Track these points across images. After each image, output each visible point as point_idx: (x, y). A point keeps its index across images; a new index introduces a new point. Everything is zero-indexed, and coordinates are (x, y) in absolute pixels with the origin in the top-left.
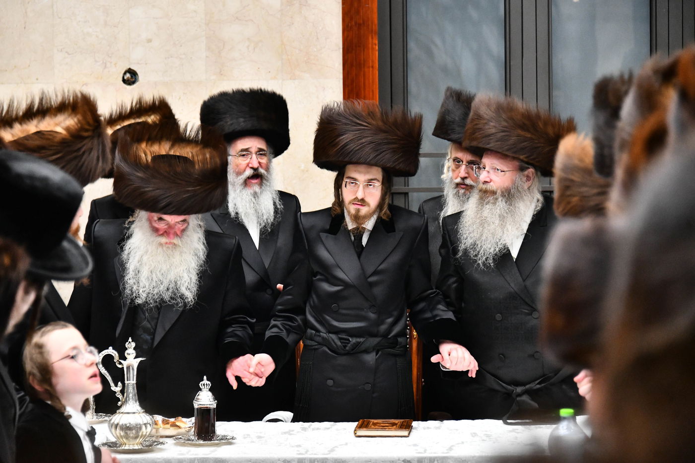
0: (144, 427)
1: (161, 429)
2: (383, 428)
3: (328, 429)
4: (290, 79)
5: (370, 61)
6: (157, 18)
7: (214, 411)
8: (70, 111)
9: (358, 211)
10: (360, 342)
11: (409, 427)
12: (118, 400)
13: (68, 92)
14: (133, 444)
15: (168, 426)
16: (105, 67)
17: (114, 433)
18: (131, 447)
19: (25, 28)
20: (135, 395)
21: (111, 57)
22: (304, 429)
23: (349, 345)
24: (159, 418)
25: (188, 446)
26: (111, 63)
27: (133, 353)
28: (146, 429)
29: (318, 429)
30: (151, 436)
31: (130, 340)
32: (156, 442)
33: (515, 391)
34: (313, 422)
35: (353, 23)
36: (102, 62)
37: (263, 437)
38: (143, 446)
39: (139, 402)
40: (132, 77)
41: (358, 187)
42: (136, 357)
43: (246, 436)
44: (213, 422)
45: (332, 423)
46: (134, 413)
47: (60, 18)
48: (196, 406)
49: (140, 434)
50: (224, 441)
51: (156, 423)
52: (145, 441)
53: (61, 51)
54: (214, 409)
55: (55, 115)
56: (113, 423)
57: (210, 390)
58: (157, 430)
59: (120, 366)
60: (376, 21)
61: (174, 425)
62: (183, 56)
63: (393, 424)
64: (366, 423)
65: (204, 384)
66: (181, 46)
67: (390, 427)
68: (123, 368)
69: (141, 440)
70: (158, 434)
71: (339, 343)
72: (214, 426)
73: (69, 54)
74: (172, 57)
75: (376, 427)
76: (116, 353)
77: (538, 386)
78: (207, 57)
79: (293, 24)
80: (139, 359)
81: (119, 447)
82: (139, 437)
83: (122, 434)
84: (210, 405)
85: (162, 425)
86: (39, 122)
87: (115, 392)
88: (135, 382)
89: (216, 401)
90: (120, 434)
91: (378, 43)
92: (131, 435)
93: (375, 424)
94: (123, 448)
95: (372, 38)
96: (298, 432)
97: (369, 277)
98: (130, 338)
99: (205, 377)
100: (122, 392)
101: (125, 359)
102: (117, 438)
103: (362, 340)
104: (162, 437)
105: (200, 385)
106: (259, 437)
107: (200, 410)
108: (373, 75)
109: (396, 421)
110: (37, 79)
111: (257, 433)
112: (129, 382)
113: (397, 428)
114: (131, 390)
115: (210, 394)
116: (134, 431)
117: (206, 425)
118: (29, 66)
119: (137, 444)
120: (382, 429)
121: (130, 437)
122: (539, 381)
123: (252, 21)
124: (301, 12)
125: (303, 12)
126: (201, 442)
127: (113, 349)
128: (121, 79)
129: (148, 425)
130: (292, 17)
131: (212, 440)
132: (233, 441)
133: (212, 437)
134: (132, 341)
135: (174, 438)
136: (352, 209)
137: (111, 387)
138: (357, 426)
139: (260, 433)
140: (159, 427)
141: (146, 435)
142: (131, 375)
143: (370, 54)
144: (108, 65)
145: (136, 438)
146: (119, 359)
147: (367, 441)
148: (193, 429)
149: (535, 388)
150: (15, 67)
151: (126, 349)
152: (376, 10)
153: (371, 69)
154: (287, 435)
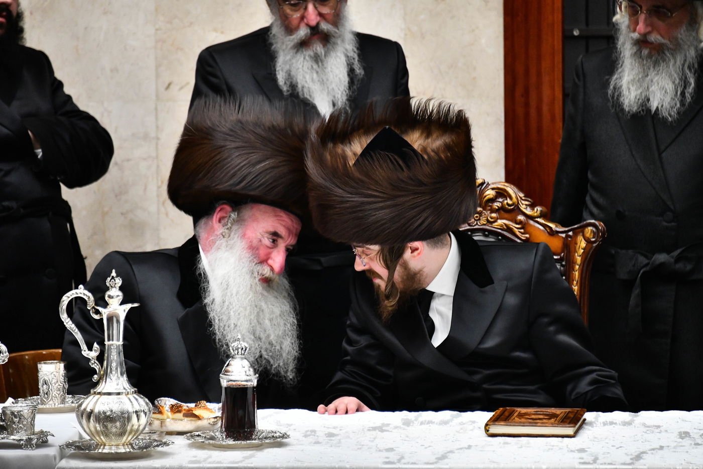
0: (134, 417)
1: (168, 420)
2: (534, 422)
3: (446, 422)
7: (254, 391)
11: (578, 422)
12: (94, 372)
14: (117, 445)
15: (180, 415)
17: (85, 427)
18: (114, 450)
20: (121, 365)
22: (407, 423)
25: (209, 449)
27: (118, 296)
28: (138, 420)
29: (429, 422)
30: (148, 432)
31: (114, 274)
32: (157, 441)
37: (336, 435)
38: (133, 448)
42: (122, 303)
43: (309, 433)
44: (251, 408)
46: (119, 394)
48: (224, 383)
49: (129, 428)
50: (269, 442)
51: (160, 411)
52: (136, 439)
54: (254, 387)
56: (85, 409)
58: (162, 422)
59: (97, 317)
61: (190, 414)
63: (553, 416)
64: (507, 414)
65: (238, 348)
67: (544, 421)
68: (102, 319)
69: (129, 438)
70: (164, 429)
72: (253, 416)
75: (523, 420)
76: (90, 294)
80: (129, 306)
81: (95, 449)
82: (127, 433)
83: (98, 428)
84: (247, 381)
85: (169, 414)
87: (89, 360)
88: (121, 342)
90: (96, 428)
92: (114, 430)
93: (521, 415)
94: (100, 451)
96: (396, 428)
98: (114, 271)
100: (100, 358)
101: (105, 305)
102: (91, 434)
104: (170, 433)
106: (330, 435)
107: (230, 390)
109: (558, 411)
111: (328, 428)
112: (111, 342)
113: (556, 422)
114: (115, 356)
116: (118, 424)
117: (241, 413)
119: (123, 445)
120: (530, 423)
121: (111, 433)
126: (231, 442)
127: (85, 288)
129: (142, 415)
131: (249, 440)
132: (284, 440)
133: (250, 434)
134: (117, 276)
135: (188, 435)
137: (81, 350)
138: (491, 419)
139: (333, 428)
140: (164, 417)
141: (137, 430)
142: (115, 332)
145: (122, 434)
146: (95, 305)
148: (220, 421)
151: (108, 289)
154: (377, 431)
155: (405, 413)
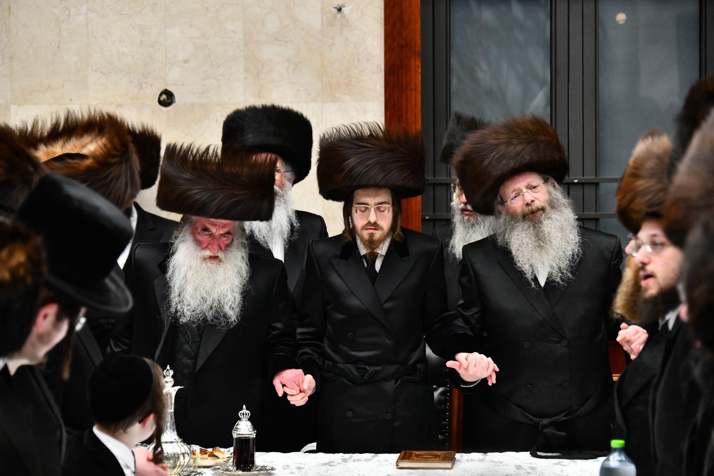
0: (182, 457)
1: (198, 459)
2: (426, 460)
3: (369, 460)
4: (331, 102)
5: (413, 84)
6: (194, 38)
7: (254, 441)
8: (97, 132)
9: (372, 235)
10: (378, 371)
11: (452, 460)
13: (95, 112)
15: (206, 456)
16: (141, 88)
19: (59, 47)
21: (146, 78)
22: (345, 460)
23: (367, 374)
24: (197, 448)
26: (147, 83)
28: (184, 458)
29: (359, 460)
30: (188, 466)
31: (168, 367)
32: (194, 472)
33: (541, 423)
34: (354, 453)
35: (396, 45)
36: (137, 83)
37: (303, 468)
39: (177, 432)
40: (168, 98)
41: (370, 211)
43: (285, 467)
44: (252, 452)
45: (373, 454)
46: (172, 442)
47: (95, 37)
48: (235, 436)
49: (178, 464)
50: (263, 472)
51: (194, 453)
52: (182, 471)
53: (96, 71)
54: (253, 439)
55: (82, 136)
57: (249, 420)
58: (195, 460)
60: (419, 42)
61: (212, 455)
62: (221, 78)
63: (436, 456)
64: (408, 454)
65: (243, 414)
66: (219, 67)
67: (433, 459)
69: (178, 470)
70: (196, 464)
71: (356, 373)
72: (253, 456)
73: (103, 74)
74: (209, 78)
75: (419, 459)
77: (565, 418)
78: (245, 78)
79: (334, 45)
82: (177, 467)
84: (249, 435)
85: (199, 455)
86: (64, 144)
88: (173, 411)
89: (256, 431)
91: (422, 66)
92: (169, 465)
93: (417, 456)
95: (415, 61)
96: (339, 463)
97: (385, 303)
99: (244, 407)
103: (379, 368)
104: (199, 467)
105: (239, 414)
106: (299, 468)
107: (239, 439)
108: (416, 98)
109: (439, 453)
110: (71, 100)
111: (297, 464)
113: (440, 460)
114: (169, 419)
115: (249, 423)
116: (172, 461)
117: (245, 455)
118: (63, 86)
119: (175, 474)
122: (565, 413)
123: (292, 41)
124: (342, 34)
125: (344, 33)
126: (240, 472)
128: (157, 100)
129: (186, 455)
130: (332, 38)
131: (251, 471)
132: (273, 472)
133: (252, 468)
134: (170, 369)
135: (212, 468)
136: (366, 234)
138: (399, 458)
139: (300, 464)
140: (196, 457)
141: (183, 465)
143: (413, 77)
144: (144, 85)
145: (174, 468)
147: (410, 473)
148: (232, 459)
149: (562, 420)
150: (49, 87)
152: (419, 32)
153: (413, 92)
154: (328, 466)
155: (341, 454)
